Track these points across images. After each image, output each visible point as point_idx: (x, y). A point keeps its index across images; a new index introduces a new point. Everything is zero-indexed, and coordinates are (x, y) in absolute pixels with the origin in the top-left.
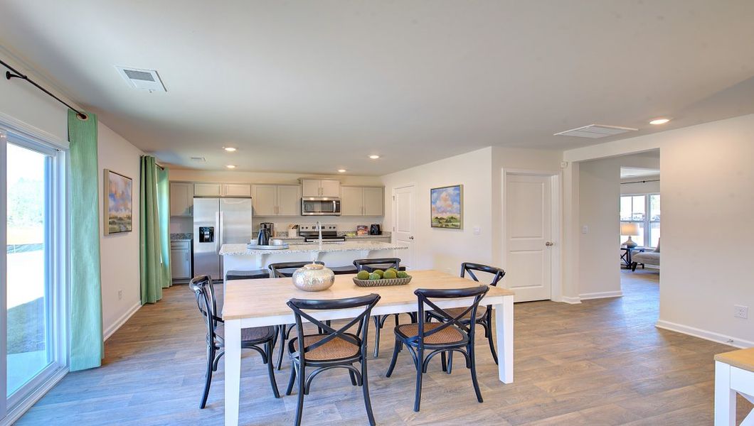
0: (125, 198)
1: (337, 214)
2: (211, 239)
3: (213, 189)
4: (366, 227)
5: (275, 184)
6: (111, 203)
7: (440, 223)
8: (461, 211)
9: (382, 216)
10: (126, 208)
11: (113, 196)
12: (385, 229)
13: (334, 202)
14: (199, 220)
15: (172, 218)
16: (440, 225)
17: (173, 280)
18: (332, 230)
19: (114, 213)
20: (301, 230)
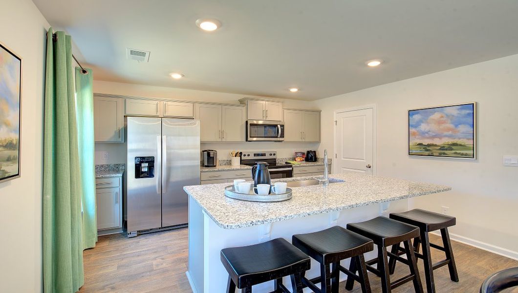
1: (281, 139)
2: (150, 174)
3: (150, 107)
4: (303, 154)
5: (220, 104)
7: (427, 150)
8: (474, 136)
9: (319, 142)
12: (320, 155)
13: (279, 126)
14: (135, 148)
15: (98, 144)
16: (427, 153)
17: (99, 231)
18: (272, 157)
20: (243, 158)
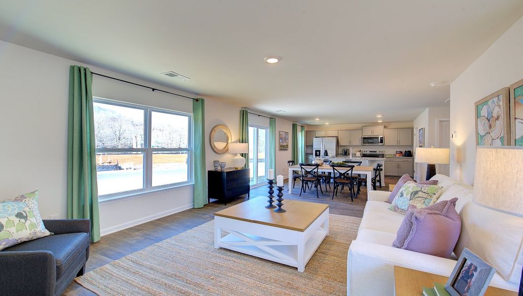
0: (286, 139)
1: (381, 144)
3: (322, 133)
4: (402, 152)
5: (349, 130)
6: (281, 141)
9: (412, 145)
10: (286, 142)
11: (281, 139)
12: (414, 153)
13: (380, 138)
18: (381, 153)
19: (281, 144)
20: (363, 153)
